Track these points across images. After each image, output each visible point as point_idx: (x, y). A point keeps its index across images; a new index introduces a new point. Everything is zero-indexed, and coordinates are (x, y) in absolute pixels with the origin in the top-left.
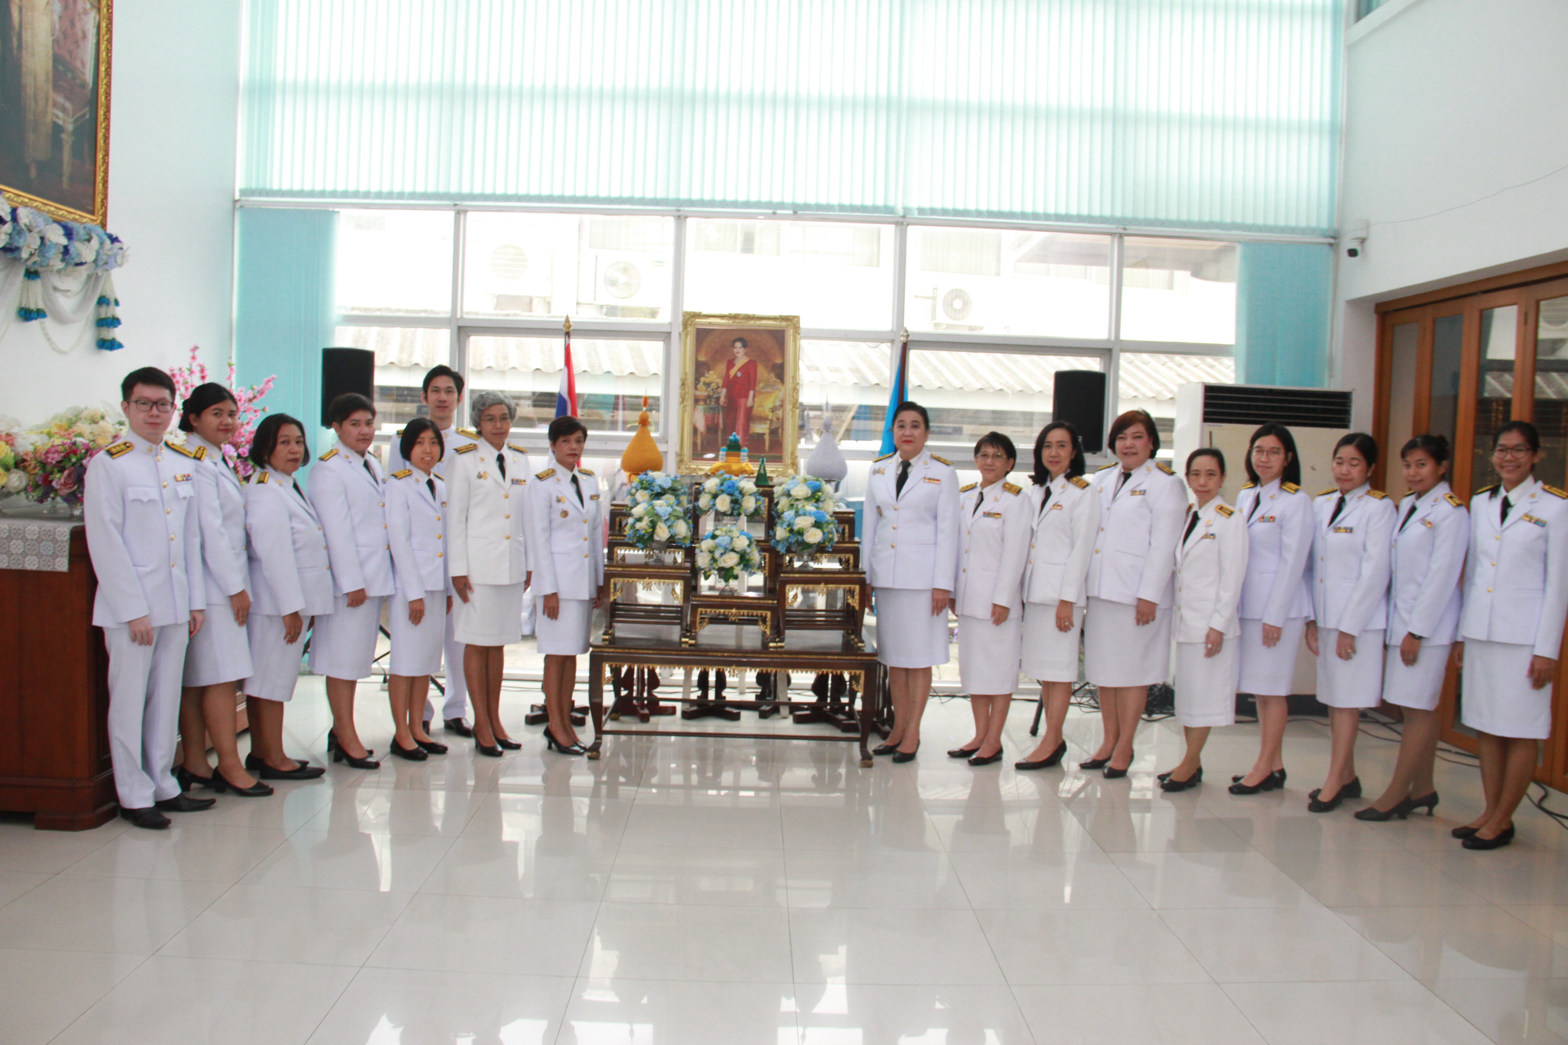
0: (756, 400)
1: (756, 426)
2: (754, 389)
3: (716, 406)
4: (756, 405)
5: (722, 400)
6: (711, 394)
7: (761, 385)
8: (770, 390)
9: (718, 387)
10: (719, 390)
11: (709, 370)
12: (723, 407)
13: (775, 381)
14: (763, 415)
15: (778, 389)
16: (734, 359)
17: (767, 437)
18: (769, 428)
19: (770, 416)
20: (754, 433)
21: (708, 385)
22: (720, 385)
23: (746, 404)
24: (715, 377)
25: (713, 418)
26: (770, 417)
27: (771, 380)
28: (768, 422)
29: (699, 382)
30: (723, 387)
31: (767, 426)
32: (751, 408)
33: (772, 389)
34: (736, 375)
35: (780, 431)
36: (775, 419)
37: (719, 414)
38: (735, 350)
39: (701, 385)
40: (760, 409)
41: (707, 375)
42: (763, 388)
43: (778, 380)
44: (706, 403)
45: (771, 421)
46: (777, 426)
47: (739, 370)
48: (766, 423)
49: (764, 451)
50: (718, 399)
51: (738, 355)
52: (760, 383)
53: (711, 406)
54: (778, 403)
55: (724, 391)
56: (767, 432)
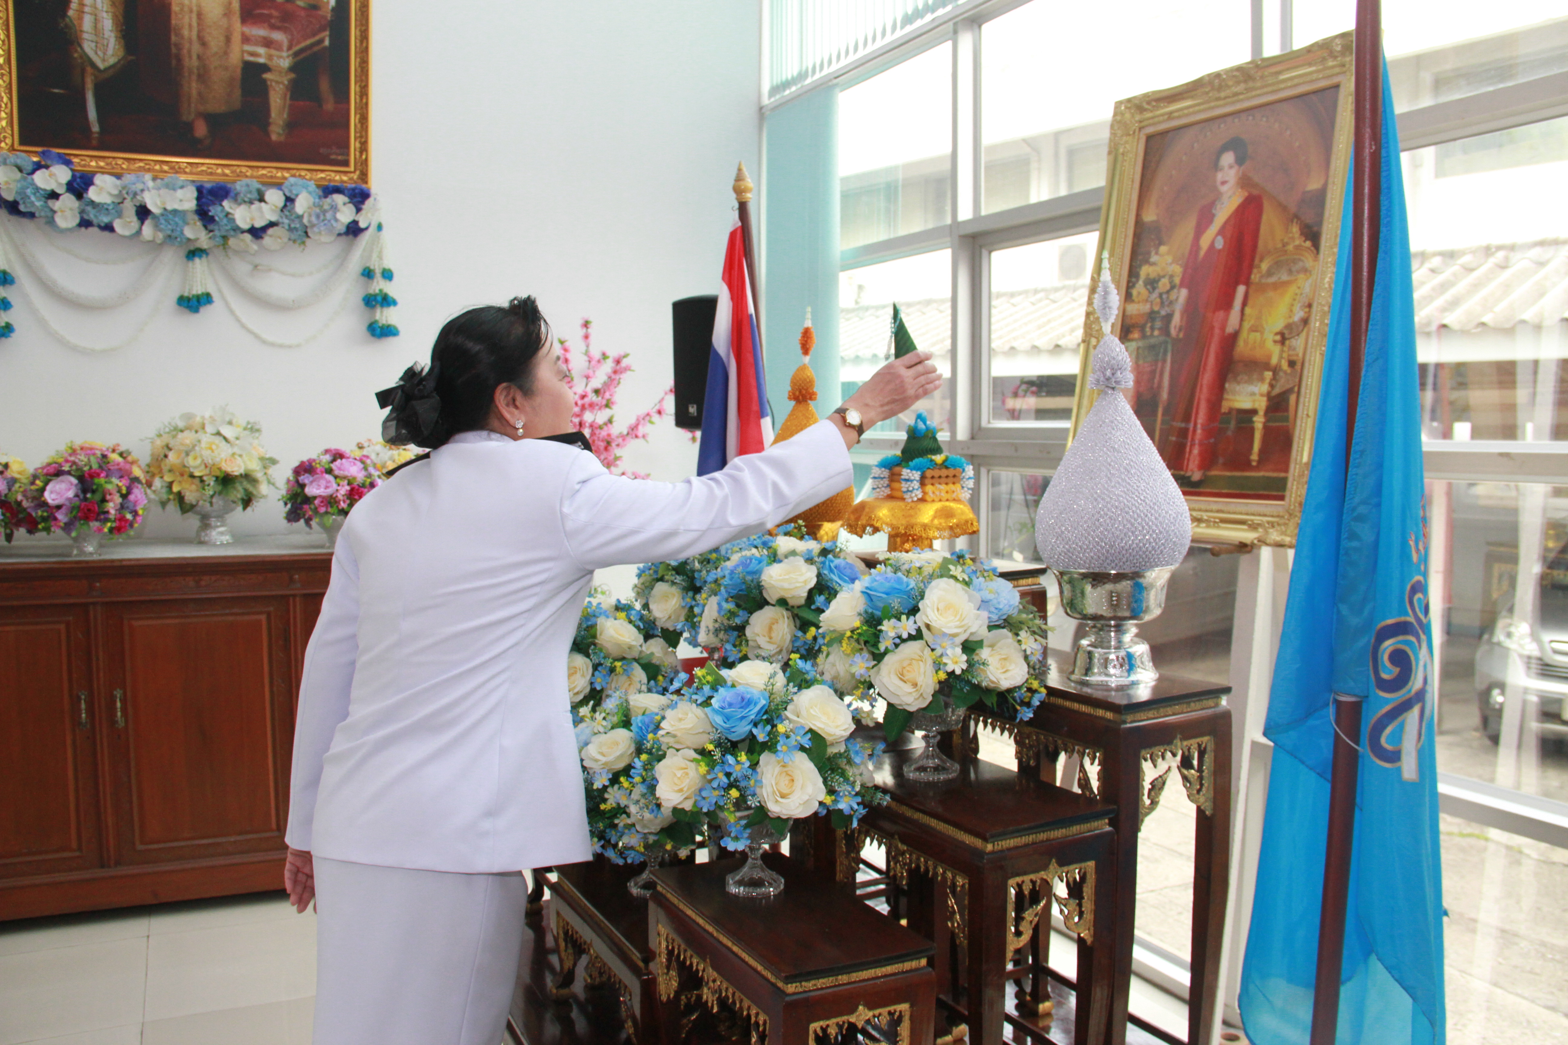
0: (1248, 310)
1: (1238, 388)
2: (1247, 283)
3: (1162, 338)
4: (1246, 325)
5: (1176, 320)
6: (1156, 308)
7: (1264, 266)
8: (1285, 277)
9: (1173, 287)
10: (1173, 295)
11: (1161, 243)
12: (1176, 341)
13: (1298, 247)
14: (1259, 354)
15: (1305, 271)
16: (1212, 204)
17: (1259, 422)
18: (1268, 395)
19: (1276, 355)
20: (1231, 410)
21: (1151, 283)
22: (1177, 280)
23: (1223, 328)
24: (1169, 259)
25: (1153, 372)
26: (1274, 361)
27: (1290, 247)
28: (1268, 375)
29: (1137, 276)
30: (1182, 284)
31: (1265, 388)
32: (1235, 336)
33: (1290, 272)
34: (1212, 246)
35: (1293, 398)
36: (1285, 365)
37: (1164, 361)
38: (1220, 176)
39: (1140, 288)
40: (1253, 335)
41: (1154, 258)
42: (1269, 273)
43: (1308, 244)
44: (1144, 336)
45: (1275, 370)
46: (1288, 386)
47: (1221, 232)
48: (1262, 380)
49: (1246, 465)
50: (1169, 317)
51: (1224, 189)
52: (1261, 260)
53: (1152, 341)
54: (1298, 315)
55: (1184, 292)
56: (1261, 404)
